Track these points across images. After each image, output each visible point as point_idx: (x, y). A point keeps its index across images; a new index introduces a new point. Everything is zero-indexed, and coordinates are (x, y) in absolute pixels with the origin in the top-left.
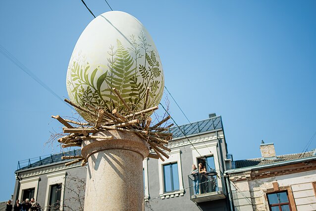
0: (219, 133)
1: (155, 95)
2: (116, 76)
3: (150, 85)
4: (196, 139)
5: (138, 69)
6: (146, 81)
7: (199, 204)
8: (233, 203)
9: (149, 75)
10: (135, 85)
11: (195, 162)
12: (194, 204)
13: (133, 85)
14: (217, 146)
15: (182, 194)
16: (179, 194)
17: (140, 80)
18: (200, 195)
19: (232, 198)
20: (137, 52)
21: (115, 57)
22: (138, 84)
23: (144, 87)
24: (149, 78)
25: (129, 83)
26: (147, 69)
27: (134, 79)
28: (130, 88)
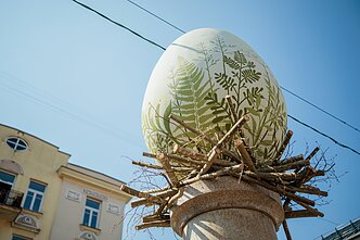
1: (261, 110)
2: (184, 103)
3: (242, 97)
5: (214, 81)
6: (233, 93)
9: (236, 81)
10: (215, 105)
13: (212, 105)
17: (222, 94)
20: (208, 59)
22: (220, 101)
24: (236, 87)
25: (205, 105)
26: (230, 75)
28: (210, 112)
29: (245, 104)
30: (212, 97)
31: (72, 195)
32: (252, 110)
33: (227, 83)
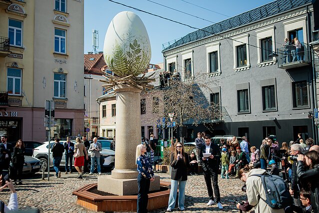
0: (309, 7)
1: (140, 62)
2: (117, 60)
4: (288, 15)
5: (126, 54)
6: (131, 59)
7: (287, 70)
8: (315, 68)
9: (133, 54)
11: (286, 36)
12: (284, 70)
13: (125, 62)
14: (306, 20)
15: (275, 63)
16: (272, 63)
17: (128, 59)
18: (288, 64)
19: (314, 65)
20: (125, 45)
21: (115, 50)
22: (127, 61)
23: (131, 61)
24: (133, 56)
25: (123, 62)
26: (131, 52)
27: (125, 59)
29: (135, 61)
32: (137, 63)
33: (130, 55)
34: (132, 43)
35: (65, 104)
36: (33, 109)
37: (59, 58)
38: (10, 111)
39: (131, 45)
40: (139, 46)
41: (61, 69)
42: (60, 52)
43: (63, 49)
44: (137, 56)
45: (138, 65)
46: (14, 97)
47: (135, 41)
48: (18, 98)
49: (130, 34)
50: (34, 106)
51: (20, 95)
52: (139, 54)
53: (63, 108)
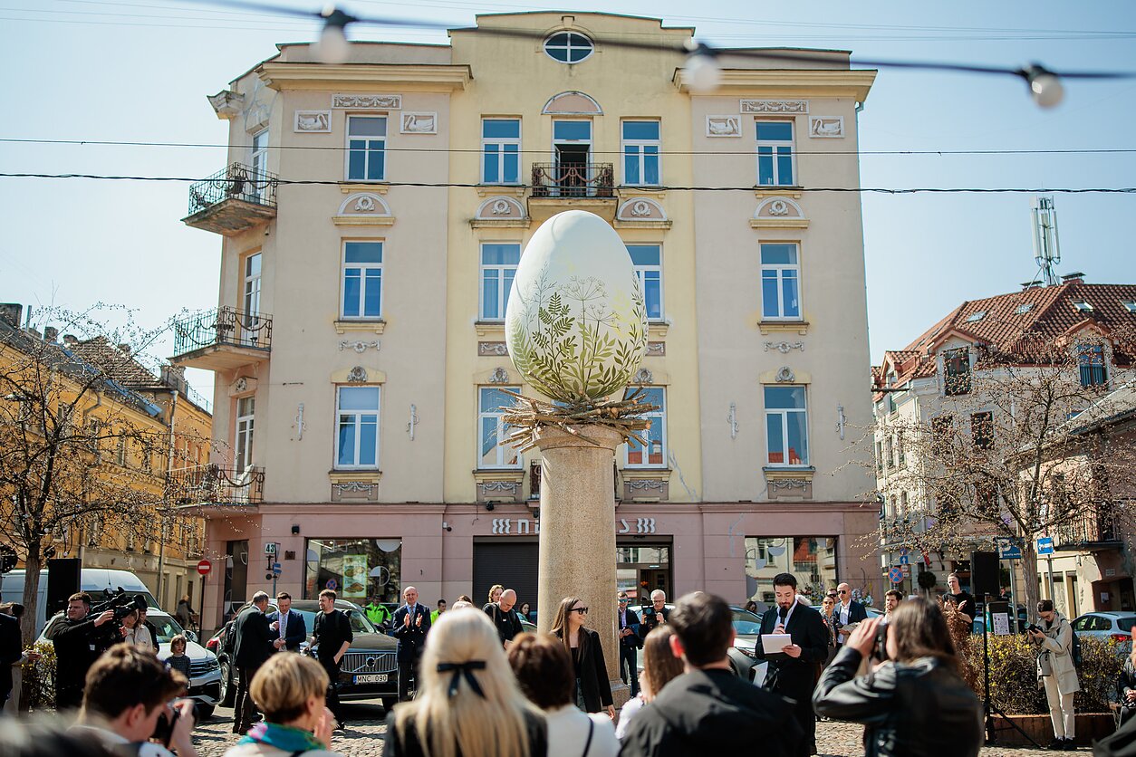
1: (577, 357)
3: (556, 352)
5: (533, 340)
6: (548, 350)
9: (549, 339)
10: (538, 362)
13: (536, 362)
17: (541, 353)
20: (527, 315)
22: (540, 359)
23: (550, 358)
24: (549, 344)
25: (532, 362)
26: (543, 332)
28: (536, 367)
29: (560, 357)
30: (533, 355)
31: (720, 127)
32: (568, 360)
33: (542, 343)
34: (546, 307)
35: (805, 485)
36: (702, 507)
37: (778, 336)
38: (633, 517)
39: (542, 314)
40: (566, 310)
41: (786, 371)
42: (781, 317)
43: (794, 304)
44: (561, 339)
45: (574, 365)
46: (645, 475)
47: (556, 297)
48: (656, 475)
49: (543, 279)
50: (705, 500)
51: (663, 466)
52: (568, 334)
53: (801, 499)
